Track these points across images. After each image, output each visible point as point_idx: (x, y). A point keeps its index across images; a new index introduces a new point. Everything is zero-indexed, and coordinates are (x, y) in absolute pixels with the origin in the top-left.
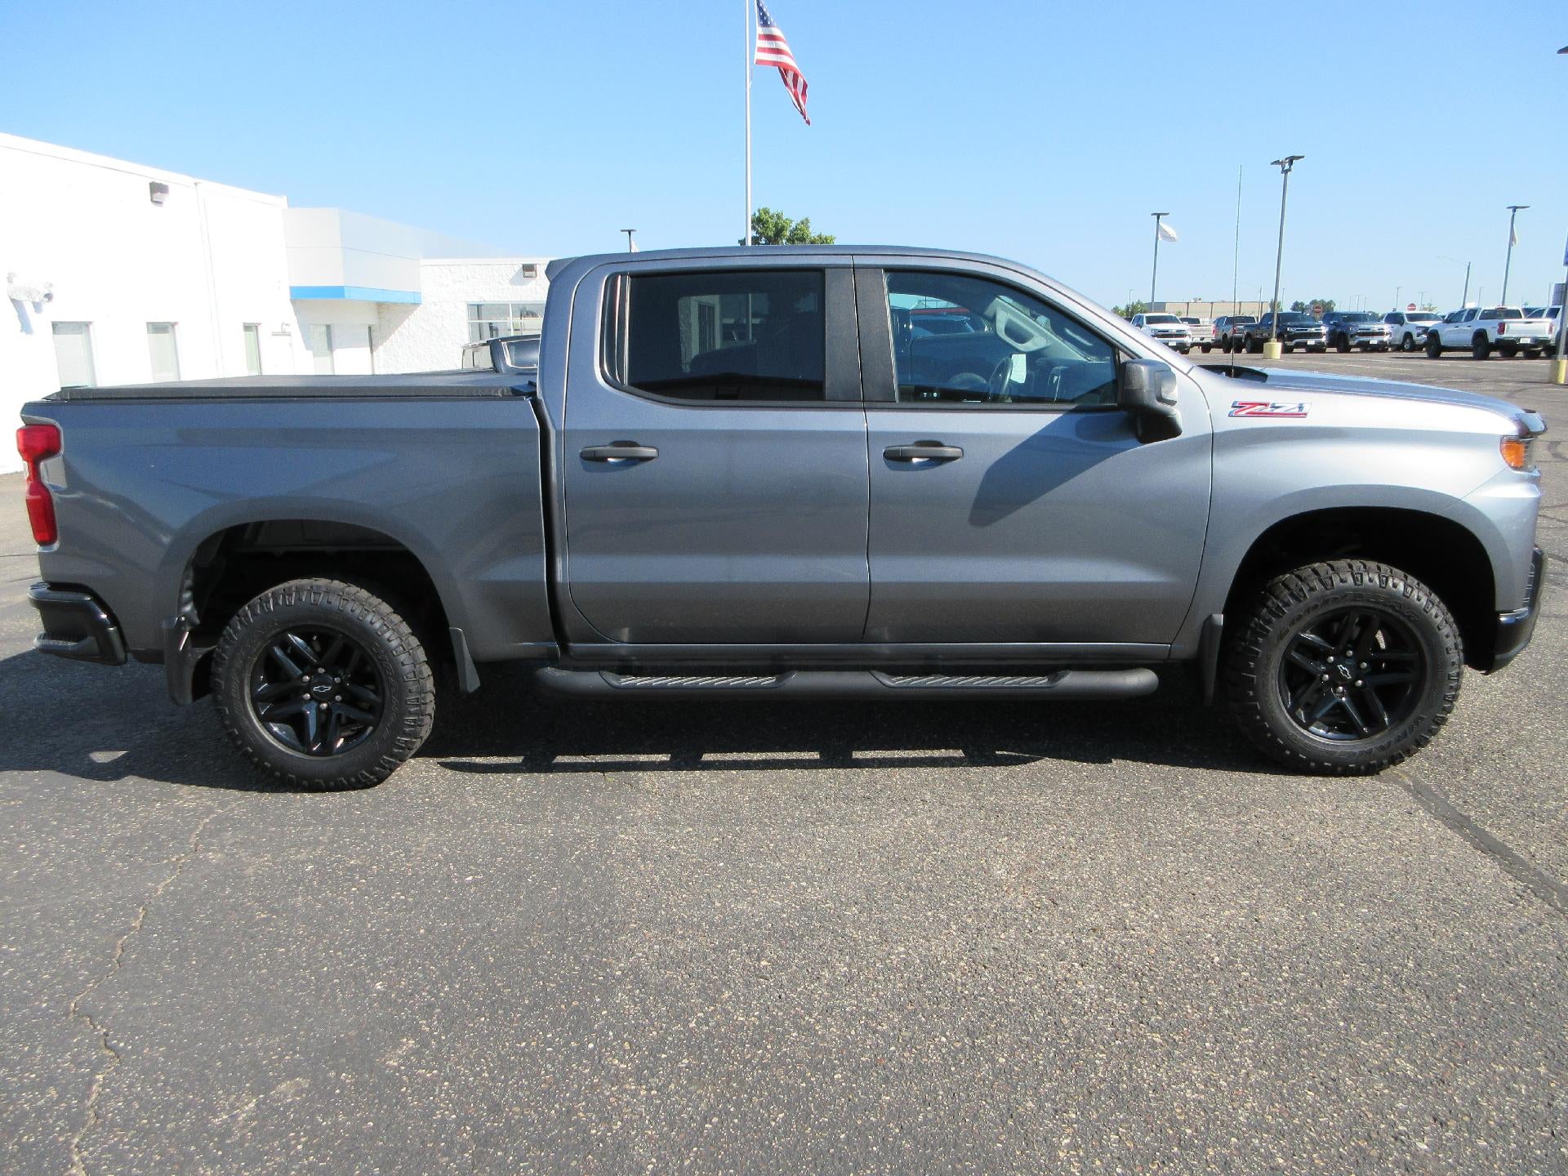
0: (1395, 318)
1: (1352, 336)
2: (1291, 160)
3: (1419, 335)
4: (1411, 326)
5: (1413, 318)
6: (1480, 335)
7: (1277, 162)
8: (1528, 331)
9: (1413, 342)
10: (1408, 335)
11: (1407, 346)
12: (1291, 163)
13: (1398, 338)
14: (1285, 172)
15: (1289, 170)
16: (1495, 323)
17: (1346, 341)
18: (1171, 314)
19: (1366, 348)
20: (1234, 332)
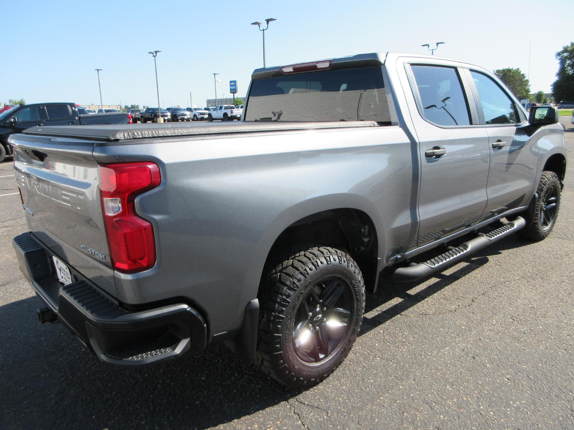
0: (189, 109)
1: (179, 116)
2: (156, 52)
3: (199, 115)
4: (196, 112)
5: (196, 109)
6: (225, 114)
7: (151, 53)
8: (238, 113)
9: (197, 117)
10: (195, 115)
11: (195, 119)
12: (156, 53)
13: (192, 117)
14: (155, 56)
15: (156, 56)
16: (230, 110)
17: (177, 118)
18: (114, 109)
19: (183, 120)
20: (135, 115)
